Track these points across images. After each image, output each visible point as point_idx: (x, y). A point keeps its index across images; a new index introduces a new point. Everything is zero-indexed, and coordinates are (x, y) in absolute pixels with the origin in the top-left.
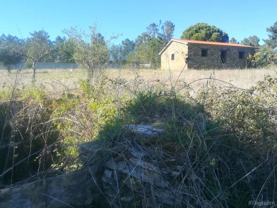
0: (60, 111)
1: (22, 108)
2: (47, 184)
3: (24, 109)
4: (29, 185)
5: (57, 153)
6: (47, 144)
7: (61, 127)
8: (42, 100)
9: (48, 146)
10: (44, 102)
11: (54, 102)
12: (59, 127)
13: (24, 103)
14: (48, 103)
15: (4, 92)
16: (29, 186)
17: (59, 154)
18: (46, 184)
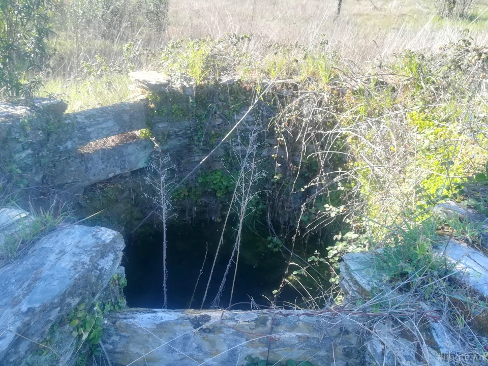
0: (356, 113)
1: (297, 97)
2: (273, 326)
3: (299, 98)
4: (247, 320)
5: (340, 184)
6: (324, 168)
7: (354, 141)
8: (330, 87)
9: (326, 172)
10: (332, 92)
11: (348, 92)
12: (349, 140)
13: (301, 89)
14: (339, 94)
15: (275, 63)
16: (247, 323)
17: (342, 187)
18: (271, 326)
